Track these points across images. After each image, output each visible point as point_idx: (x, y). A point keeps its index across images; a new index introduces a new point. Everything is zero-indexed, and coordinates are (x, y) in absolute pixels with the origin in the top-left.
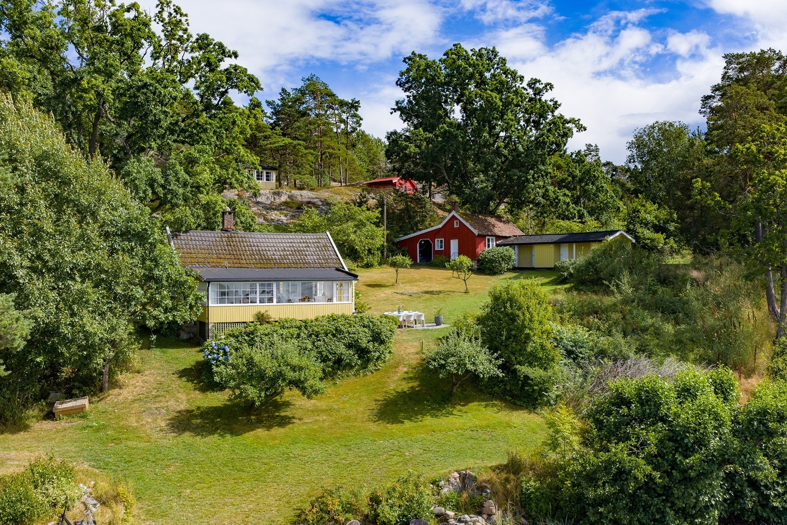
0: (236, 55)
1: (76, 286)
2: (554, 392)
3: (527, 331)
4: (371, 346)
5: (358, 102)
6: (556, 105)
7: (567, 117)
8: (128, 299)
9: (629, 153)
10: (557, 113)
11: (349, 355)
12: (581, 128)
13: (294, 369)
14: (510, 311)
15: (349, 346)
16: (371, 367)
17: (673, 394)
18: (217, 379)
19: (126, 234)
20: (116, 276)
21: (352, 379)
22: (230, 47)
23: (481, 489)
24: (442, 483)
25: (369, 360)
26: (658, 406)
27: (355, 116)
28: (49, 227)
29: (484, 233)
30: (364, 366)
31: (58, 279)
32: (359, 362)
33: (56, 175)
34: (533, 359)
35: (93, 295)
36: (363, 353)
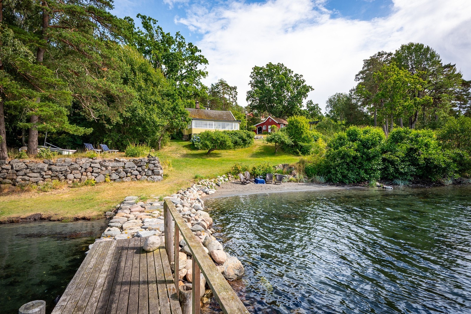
0: (200, 51)
1: (151, 107)
2: (312, 150)
3: (302, 130)
4: (247, 138)
5: (236, 87)
6: (304, 81)
7: (308, 85)
8: (167, 114)
9: (327, 105)
10: (304, 84)
11: (239, 140)
12: (312, 89)
13: (222, 137)
14: (295, 124)
15: (239, 138)
16: (247, 145)
17: (362, 132)
18: (196, 146)
19: (168, 95)
20: (163, 106)
21: (240, 149)
22: (199, 48)
23: (290, 168)
24: (276, 167)
25: (246, 143)
26: (356, 135)
27: (235, 91)
28: (143, 86)
29: (280, 123)
30: (245, 145)
31: (146, 104)
32: (243, 144)
33: (145, 72)
34: (304, 140)
35: (157, 110)
36: (244, 140)
